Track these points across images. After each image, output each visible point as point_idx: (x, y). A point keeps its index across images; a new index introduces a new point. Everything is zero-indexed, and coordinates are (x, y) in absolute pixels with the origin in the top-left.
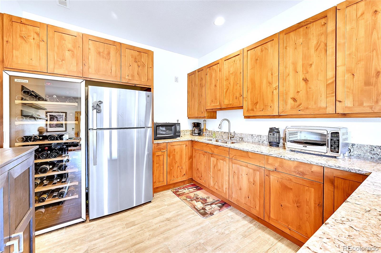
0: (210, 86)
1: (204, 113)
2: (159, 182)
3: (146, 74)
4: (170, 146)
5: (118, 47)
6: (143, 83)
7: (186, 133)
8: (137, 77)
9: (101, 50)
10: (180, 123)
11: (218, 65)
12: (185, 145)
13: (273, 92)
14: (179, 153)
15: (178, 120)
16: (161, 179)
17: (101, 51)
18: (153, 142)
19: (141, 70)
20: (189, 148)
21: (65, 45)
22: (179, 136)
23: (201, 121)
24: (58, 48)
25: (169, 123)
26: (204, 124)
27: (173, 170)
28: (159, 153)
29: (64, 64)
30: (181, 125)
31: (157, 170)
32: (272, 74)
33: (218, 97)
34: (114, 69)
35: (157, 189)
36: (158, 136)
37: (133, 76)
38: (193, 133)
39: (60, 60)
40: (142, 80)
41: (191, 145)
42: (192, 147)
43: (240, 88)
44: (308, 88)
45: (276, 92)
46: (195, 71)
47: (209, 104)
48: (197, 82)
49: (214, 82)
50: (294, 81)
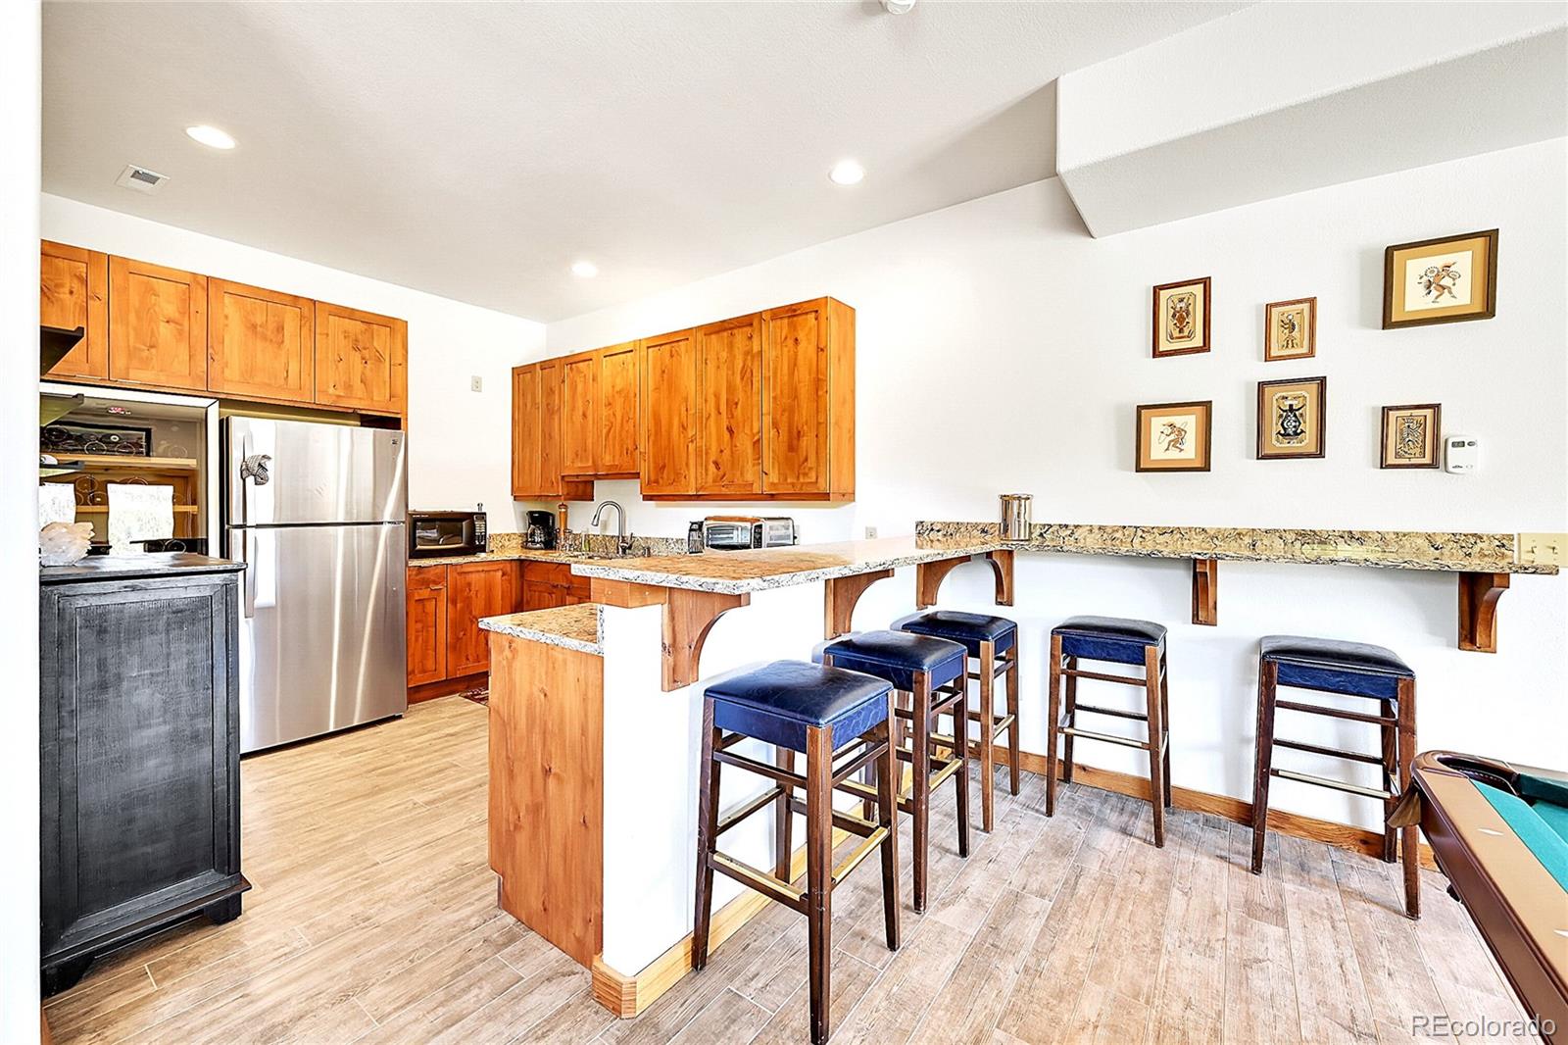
0: (572, 415)
1: (558, 486)
2: (424, 671)
3: (385, 382)
4: (455, 574)
5: (306, 310)
6: (377, 406)
7: (507, 543)
8: (359, 389)
9: (259, 319)
10: (485, 514)
11: (591, 362)
12: (500, 573)
13: (688, 446)
14: (482, 596)
15: (480, 505)
16: (430, 665)
17: (259, 323)
18: (407, 563)
19: (371, 370)
20: (514, 582)
21: (157, 309)
22: (483, 549)
23: (553, 508)
24: (139, 318)
25: (452, 513)
26: (562, 516)
27: (464, 640)
28: (425, 593)
29: (154, 358)
30: (488, 518)
31: (417, 640)
32: (687, 410)
33: (590, 446)
34: (294, 368)
35: (416, 692)
36: (419, 547)
37: (349, 387)
38: (527, 542)
39: (143, 347)
40: (375, 398)
41: (518, 573)
42: (522, 576)
43: (635, 431)
44: (733, 446)
45: (692, 447)
46: (534, 364)
47: (568, 463)
48: (539, 399)
49: (580, 404)
50: (715, 429)
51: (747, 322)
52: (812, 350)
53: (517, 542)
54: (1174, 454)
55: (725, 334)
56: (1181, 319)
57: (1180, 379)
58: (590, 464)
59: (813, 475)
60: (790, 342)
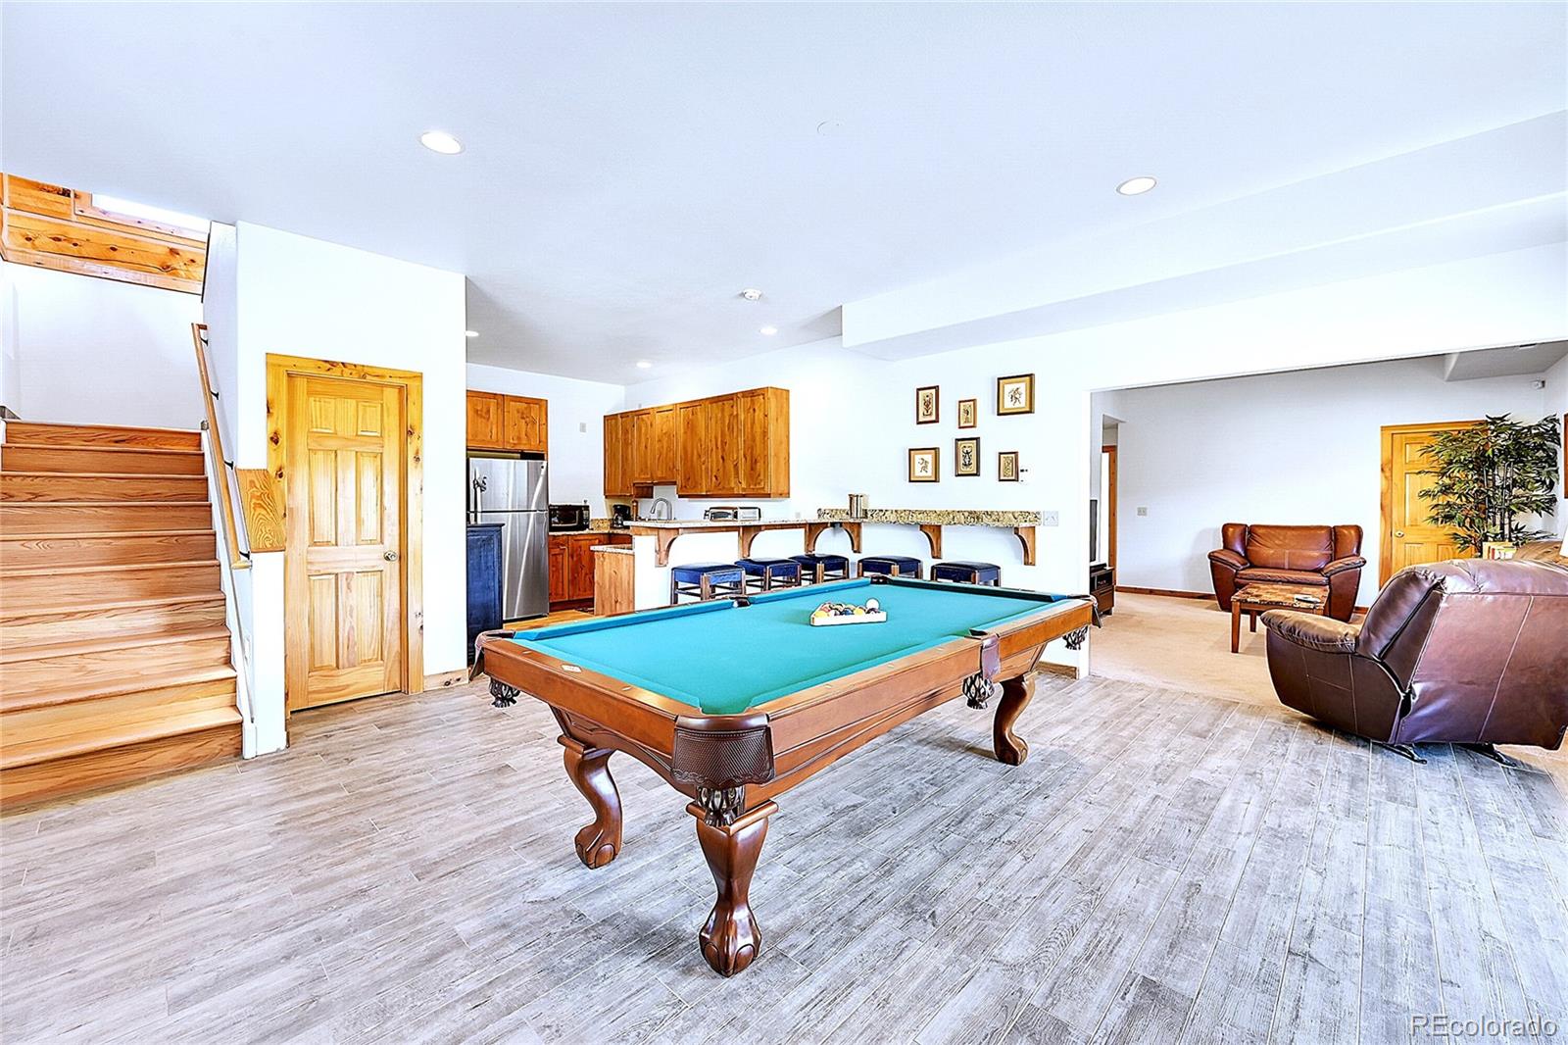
0: (639, 446)
1: (632, 490)
2: (557, 594)
3: (537, 435)
4: (573, 541)
5: (500, 400)
6: (532, 448)
7: (601, 525)
8: (524, 439)
10: (588, 507)
11: (649, 415)
13: (701, 467)
15: (586, 503)
16: (560, 591)
18: (546, 532)
19: (530, 428)
22: (587, 527)
23: (629, 503)
25: (571, 506)
26: (634, 507)
27: (578, 579)
28: (557, 551)
30: (590, 509)
31: (552, 576)
32: (701, 445)
33: (649, 465)
34: (494, 430)
36: (554, 526)
37: (519, 438)
38: (613, 523)
40: (532, 444)
41: (608, 541)
43: (674, 457)
44: (724, 467)
45: (703, 467)
46: (617, 415)
47: (636, 475)
48: (620, 436)
49: (643, 440)
50: (715, 457)
51: (731, 397)
52: (762, 416)
53: (607, 524)
54: (924, 474)
55: (721, 403)
56: (927, 406)
57: (927, 436)
58: (649, 476)
59: (762, 483)
60: (751, 410)
